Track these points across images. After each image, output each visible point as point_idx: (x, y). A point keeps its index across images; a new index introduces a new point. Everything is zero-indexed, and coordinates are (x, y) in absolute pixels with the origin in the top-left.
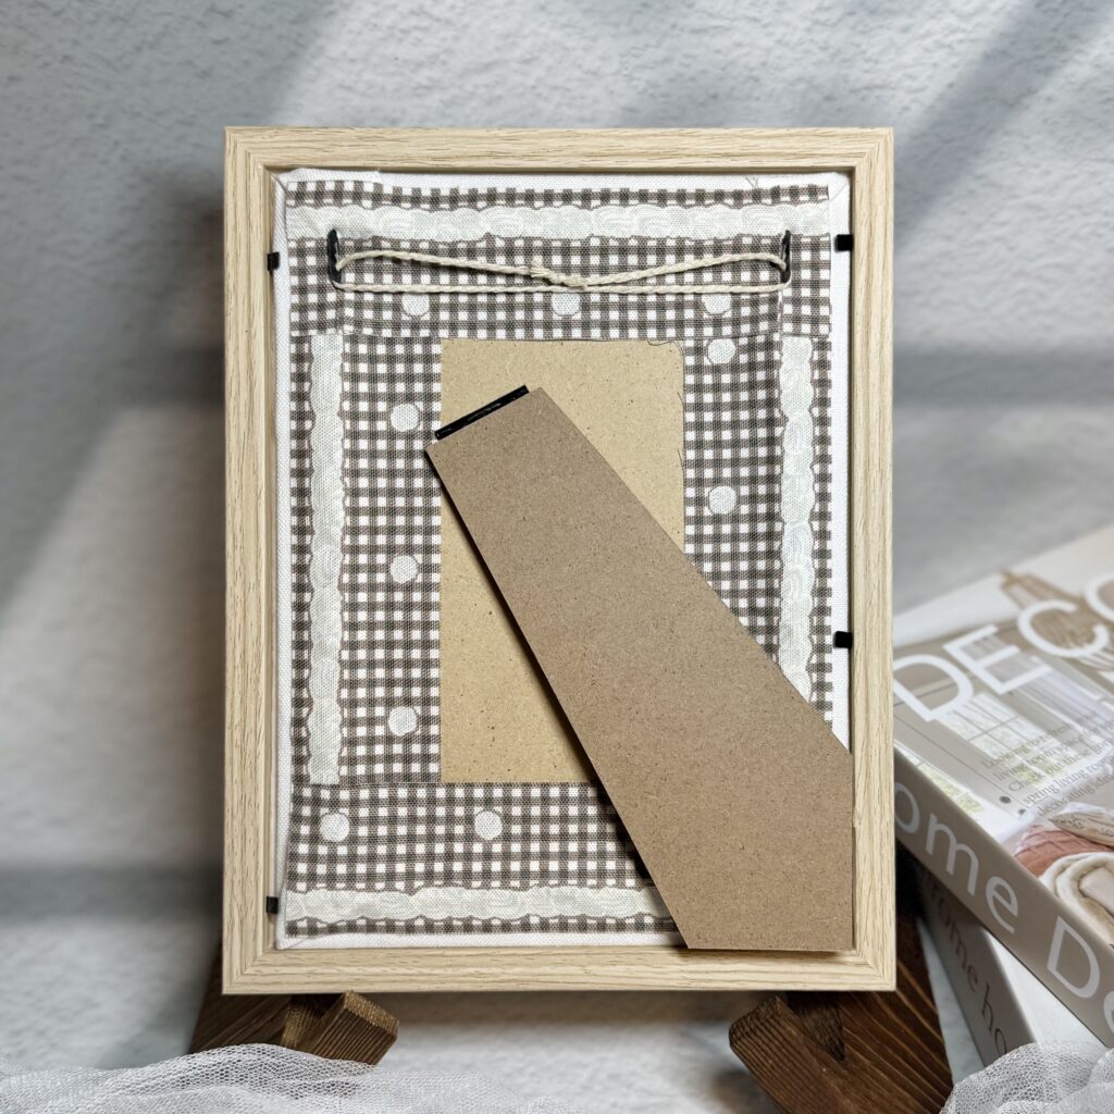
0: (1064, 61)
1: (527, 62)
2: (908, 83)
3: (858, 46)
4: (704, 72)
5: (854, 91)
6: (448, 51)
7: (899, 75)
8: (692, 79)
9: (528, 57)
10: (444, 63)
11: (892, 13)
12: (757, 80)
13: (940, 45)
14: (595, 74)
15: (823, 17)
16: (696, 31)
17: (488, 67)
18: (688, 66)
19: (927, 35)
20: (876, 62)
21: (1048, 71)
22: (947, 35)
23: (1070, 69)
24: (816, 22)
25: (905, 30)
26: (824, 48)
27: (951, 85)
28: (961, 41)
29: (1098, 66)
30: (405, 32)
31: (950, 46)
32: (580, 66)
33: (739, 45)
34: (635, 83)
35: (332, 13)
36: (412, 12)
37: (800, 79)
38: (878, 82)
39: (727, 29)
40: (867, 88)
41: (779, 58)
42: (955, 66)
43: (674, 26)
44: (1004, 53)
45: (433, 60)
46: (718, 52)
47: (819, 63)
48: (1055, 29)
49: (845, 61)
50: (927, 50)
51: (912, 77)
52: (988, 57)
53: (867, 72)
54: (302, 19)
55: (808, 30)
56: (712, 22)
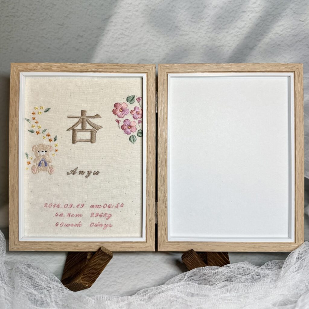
0: (263, 38)
2: (228, 45)
3: (217, 37)
4: (183, 44)
5: (216, 47)
6: (129, 42)
7: (226, 43)
8: (181, 46)
9: (145, 43)
10: (127, 45)
11: (224, 29)
12: (195, 46)
13: (235, 36)
14: (159, 46)
15: (209, 30)
16: (181, 35)
17: (137, 45)
18: (179, 43)
20: (221, 40)
21: (259, 40)
22: (236, 33)
23: (265, 40)
24: (207, 32)
25: (227, 32)
26: (209, 38)
27: (238, 45)
28: (240, 34)
29: (271, 39)
30: (119, 38)
31: (237, 36)
32: (156, 44)
33: (190, 38)
34: (168, 48)
35: (104, 35)
36: (121, 34)
37: (204, 45)
38: (222, 45)
39: (188, 34)
40: (220, 46)
41: (199, 40)
42: (238, 40)
43: (176, 34)
44: (249, 37)
45: (125, 44)
46: (186, 40)
47: (208, 41)
48: (261, 31)
49: (214, 40)
50: (232, 37)
52: (246, 38)
53: (219, 43)
54: (97, 37)
55: (206, 34)
56: (185, 33)
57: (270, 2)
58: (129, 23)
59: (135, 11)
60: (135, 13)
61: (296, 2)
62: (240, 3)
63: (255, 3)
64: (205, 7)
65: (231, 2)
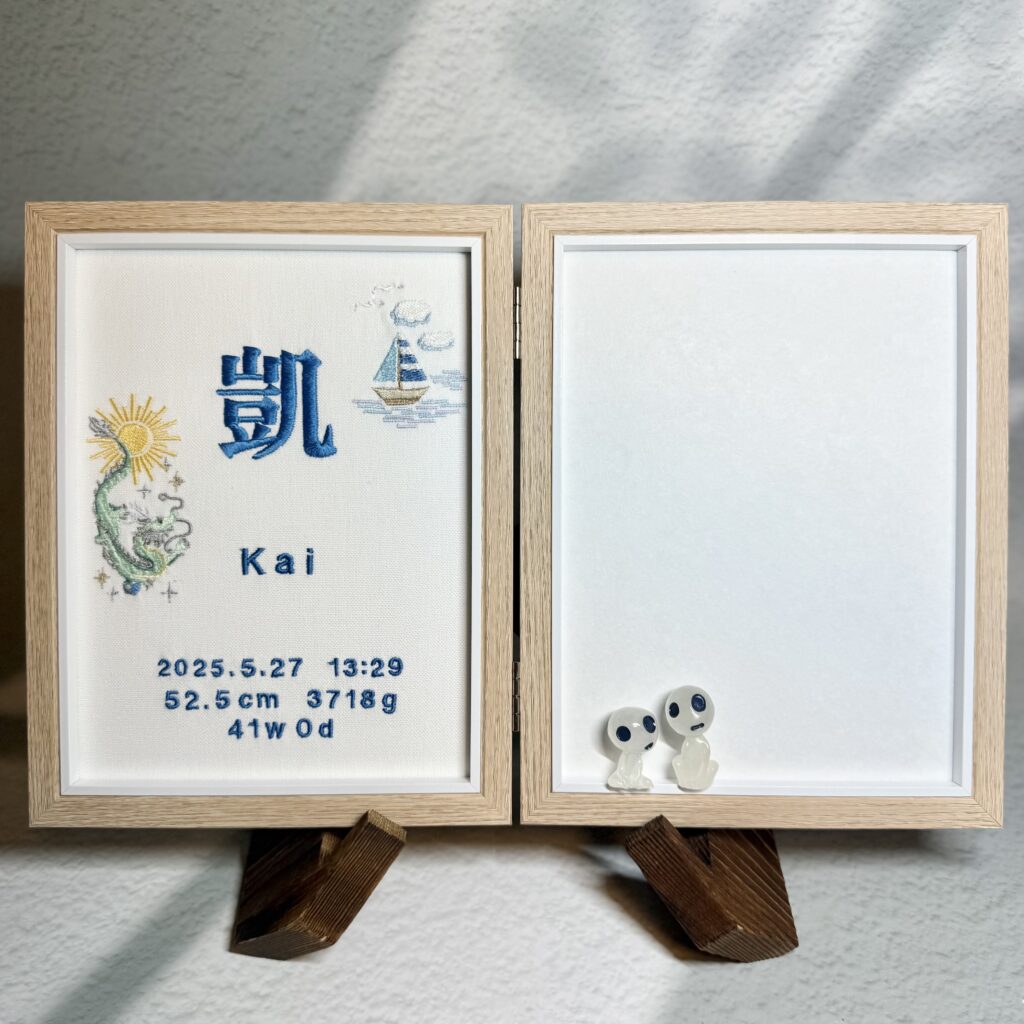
0: (874, 121)
1: (504, 135)
2: (766, 141)
3: (730, 114)
4: (625, 138)
5: (729, 148)
6: (452, 131)
7: (759, 135)
8: (617, 144)
9: (504, 132)
10: (448, 139)
11: (754, 89)
12: (660, 142)
13: (788, 112)
14: (550, 142)
15: (705, 94)
16: (620, 108)
17: (476, 141)
18: (613, 134)
19: (778, 104)
20: (743, 126)
21: (863, 128)
22: (791, 105)
23: (878, 126)
24: (702, 99)
25: (763, 102)
26: (707, 117)
27: (795, 142)
28: (802, 109)
29: (897, 123)
30: (422, 118)
31: (794, 113)
32: (540, 137)
33: (648, 117)
34: (578, 148)
35: (372, 108)
36: (427, 104)
39: (641, 106)
40: (739, 145)
41: (676, 125)
42: (798, 127)
43: (604, 105)
44: (832, 116)
45: (440, 138)
46: (634, 123)
47: (704, 129)
48: (867, 97)
49: (722, 126)
50: (778, 116)
51: (769, 136)
52: (821, 120)
53: (737, 133)
54: (353, 112)
55: (696, 105)
56: (630, 101)
57: (899, 4)
58: (454, 68)
59: (475, 31)
60: (474, 37)
61: (977, 8)
62: (803, 7)
63: (850, 8)
64: (695, 20)
65: (775, 4)
